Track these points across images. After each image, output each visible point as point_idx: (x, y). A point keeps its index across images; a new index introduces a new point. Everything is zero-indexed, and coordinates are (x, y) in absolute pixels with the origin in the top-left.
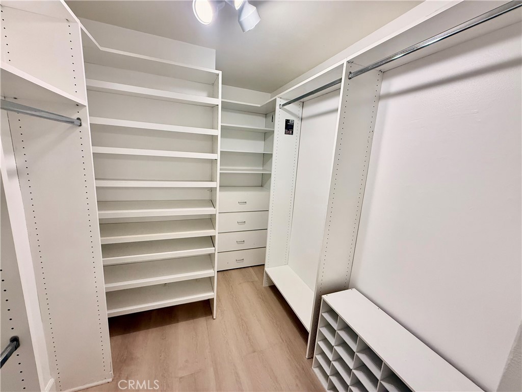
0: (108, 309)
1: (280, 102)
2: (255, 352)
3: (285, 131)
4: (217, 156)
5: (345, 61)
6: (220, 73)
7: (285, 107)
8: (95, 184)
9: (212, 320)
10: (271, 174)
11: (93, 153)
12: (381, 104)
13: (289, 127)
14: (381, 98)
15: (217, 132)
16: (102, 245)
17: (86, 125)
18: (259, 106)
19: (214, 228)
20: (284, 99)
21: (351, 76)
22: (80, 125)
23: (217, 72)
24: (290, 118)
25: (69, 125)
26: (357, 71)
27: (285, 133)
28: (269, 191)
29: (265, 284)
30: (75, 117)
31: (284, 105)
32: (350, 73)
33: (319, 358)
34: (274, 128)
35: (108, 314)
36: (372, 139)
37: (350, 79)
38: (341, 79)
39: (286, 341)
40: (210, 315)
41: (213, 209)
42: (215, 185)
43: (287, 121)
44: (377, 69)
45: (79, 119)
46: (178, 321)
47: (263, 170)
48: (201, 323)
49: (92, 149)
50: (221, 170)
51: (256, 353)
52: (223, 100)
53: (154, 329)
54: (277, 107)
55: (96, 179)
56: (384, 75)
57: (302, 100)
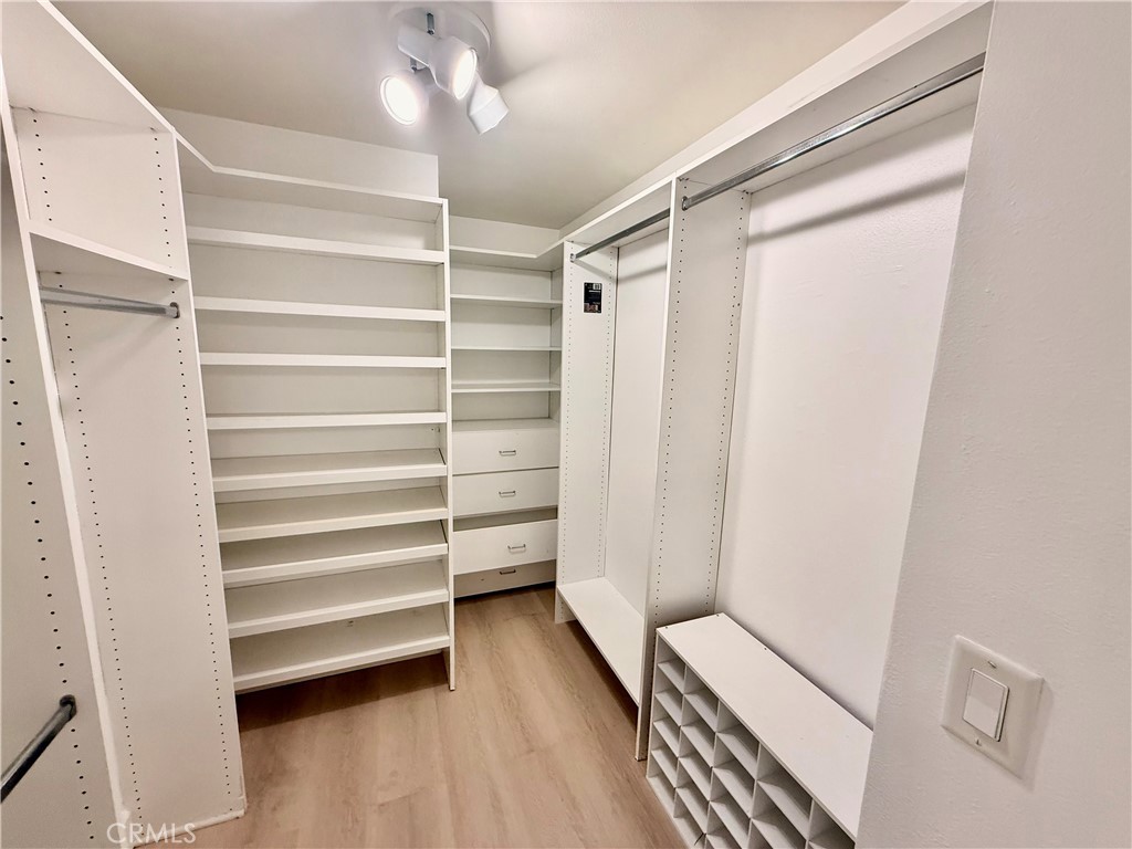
0: (235, 675)
1: (571, 249)
2: (532, 751)
3: (585, 307)
4: (445, 362)
5: (673, 178)
6: (445, 202)
7: (582, 259)
8: (206, 424)
9: (447, 692)
10: (560, 392)
11: (202, 366)
12: (752, 251)
13: (592, 298)
14: (750, 241)
15: (444, 316)
16: (221, 544)
17: (189, 316)
18: (535, 257)
19: (445, 504)
20: (578, 243)
21: (686, 204)
22: (177, 317)
23: (440, 201)
24: (594, 279)
25: (155, 318)
26: (696, 195)
27: (585, 311)
28: (559, 427)
29: (560, 619)
30: (165, 302)
31: (579, 255)
32: (685, 198)
33: (657, 755)
34: (562, 299)
35: (235, 684)
36: (739, 318)
37: (685, 209)
38: (669, 210)
39: (596, 728)
40: (443, 683)
41: (441, 466)
42: (444, 417)
43: (588, 286)
44: (739, 187)
45: (174, 305)
46: (378, 698)
47: (551, 384)
48: (425, 700)
49: (199, 359)
50: (453, 387)
51: (533, 755)
52: (454, 248)
53: (330, 715)
54: (567, 260)
55: (207, 415)
56: (753, 199)
57: (615, 244)
